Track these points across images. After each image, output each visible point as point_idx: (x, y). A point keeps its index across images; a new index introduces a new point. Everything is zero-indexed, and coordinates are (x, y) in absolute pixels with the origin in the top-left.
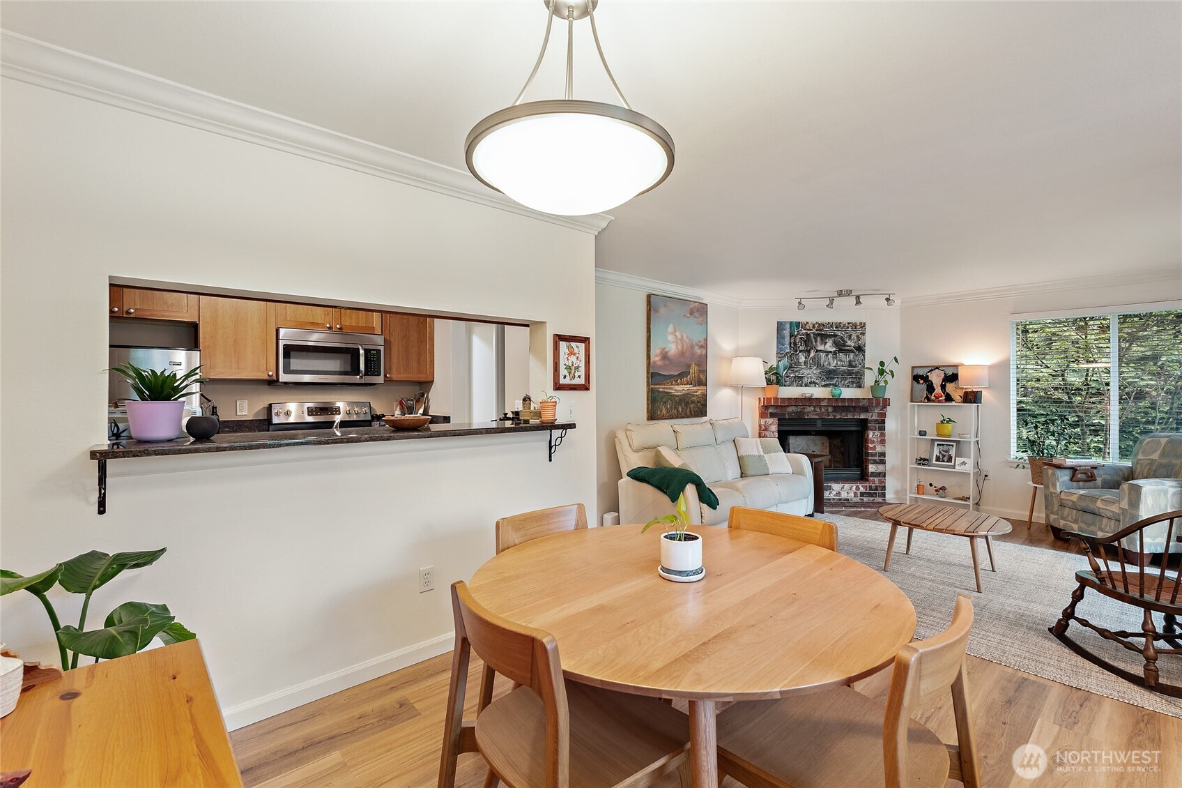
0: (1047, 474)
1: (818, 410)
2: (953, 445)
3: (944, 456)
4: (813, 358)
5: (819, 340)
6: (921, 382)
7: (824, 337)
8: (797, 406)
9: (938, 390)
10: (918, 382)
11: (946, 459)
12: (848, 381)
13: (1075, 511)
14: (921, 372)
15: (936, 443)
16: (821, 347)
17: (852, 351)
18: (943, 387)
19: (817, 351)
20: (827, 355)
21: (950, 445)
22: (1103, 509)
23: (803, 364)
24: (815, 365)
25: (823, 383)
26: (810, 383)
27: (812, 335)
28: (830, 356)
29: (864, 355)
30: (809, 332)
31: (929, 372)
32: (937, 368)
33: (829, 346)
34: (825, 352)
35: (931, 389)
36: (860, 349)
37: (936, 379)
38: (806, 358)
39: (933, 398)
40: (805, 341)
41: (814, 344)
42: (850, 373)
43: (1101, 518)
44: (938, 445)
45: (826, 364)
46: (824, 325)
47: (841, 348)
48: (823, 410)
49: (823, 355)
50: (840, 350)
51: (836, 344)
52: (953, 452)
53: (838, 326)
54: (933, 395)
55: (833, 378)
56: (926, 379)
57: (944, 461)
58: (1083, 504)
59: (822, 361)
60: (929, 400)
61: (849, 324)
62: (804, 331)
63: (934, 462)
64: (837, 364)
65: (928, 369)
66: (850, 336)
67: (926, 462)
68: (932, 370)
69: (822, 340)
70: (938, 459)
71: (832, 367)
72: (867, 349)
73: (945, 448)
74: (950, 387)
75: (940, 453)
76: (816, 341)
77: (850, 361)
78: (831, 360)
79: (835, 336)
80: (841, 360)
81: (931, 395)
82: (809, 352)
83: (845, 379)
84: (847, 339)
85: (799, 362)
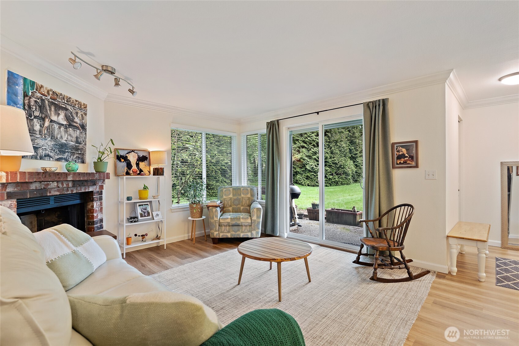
0: (212, 211)
1: (60, 185)
2: (148, 204)
3: (145, 213)
4: (48, 128)
5: (53, 109)
6: (123, 160)
7: (58, 108)
8: (41, 182)
9: (134, 167)
10: (120, 161)
11: (146, 214)
12: (75, 157)
13: (228, 227)
14: (122, 153)
15: (138, 204)
16: (54, 118)
17: (77, 128)
18: (138, 165)
19: (52, 121)
20: (60, 128)
21: (146, 205)
22: (244, 222)
23: (38, 133)
24: (49, 136)
25: (57, 157)
26: (45, 156)
27: (47, 102)
28: (62, 129)
29: (86, 134)
30: (44, 98)
31: (127, 154)
32: (133, 151)
33: (61, 119)
34: (59, 124)
35: (129, 166)
36: (83, 127)
37: (133, 158)
38: (41, 126)
39: (131, 172)
40: (40, 107)
41: (49, 112)
42: (77, 149)
43: (242, 227)
44: (139, 205)
45: (59, 136)
46: (57, 95)
47: (70, 124)
48: (65, 185)
49: (56, 126)
50: (70, 125)
51: (67, 118)
52: (149, 209)
53: (69, 99)
54: (131, 170)
55: (64, 152)
56: (125, 158)
57: (145, 216)
58: (234, 222)
59: (56, 133)
60: (128, 173)
61: (76, 101)
62: (39, 95)
63: (140, 218)
64: (67, 138)
65: (126, 152)
66: (77, 113)
67: (136, 220)
68: (129, 152)
69: (55, 110)
70: (142, 216)
71: (63, 141)
72: (88, 128)
73: (144, 207)
74: (142, 165)
75: (142, 211)
76: (50, 110)
77: (77, 138)
78: (63, 133)
79: (66, 109)
80: (70, 135)
81: (130, 170)
82: (43, 119)
83: (73, 154)
84: (75, 115)
85: (34, 130)
